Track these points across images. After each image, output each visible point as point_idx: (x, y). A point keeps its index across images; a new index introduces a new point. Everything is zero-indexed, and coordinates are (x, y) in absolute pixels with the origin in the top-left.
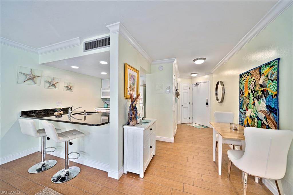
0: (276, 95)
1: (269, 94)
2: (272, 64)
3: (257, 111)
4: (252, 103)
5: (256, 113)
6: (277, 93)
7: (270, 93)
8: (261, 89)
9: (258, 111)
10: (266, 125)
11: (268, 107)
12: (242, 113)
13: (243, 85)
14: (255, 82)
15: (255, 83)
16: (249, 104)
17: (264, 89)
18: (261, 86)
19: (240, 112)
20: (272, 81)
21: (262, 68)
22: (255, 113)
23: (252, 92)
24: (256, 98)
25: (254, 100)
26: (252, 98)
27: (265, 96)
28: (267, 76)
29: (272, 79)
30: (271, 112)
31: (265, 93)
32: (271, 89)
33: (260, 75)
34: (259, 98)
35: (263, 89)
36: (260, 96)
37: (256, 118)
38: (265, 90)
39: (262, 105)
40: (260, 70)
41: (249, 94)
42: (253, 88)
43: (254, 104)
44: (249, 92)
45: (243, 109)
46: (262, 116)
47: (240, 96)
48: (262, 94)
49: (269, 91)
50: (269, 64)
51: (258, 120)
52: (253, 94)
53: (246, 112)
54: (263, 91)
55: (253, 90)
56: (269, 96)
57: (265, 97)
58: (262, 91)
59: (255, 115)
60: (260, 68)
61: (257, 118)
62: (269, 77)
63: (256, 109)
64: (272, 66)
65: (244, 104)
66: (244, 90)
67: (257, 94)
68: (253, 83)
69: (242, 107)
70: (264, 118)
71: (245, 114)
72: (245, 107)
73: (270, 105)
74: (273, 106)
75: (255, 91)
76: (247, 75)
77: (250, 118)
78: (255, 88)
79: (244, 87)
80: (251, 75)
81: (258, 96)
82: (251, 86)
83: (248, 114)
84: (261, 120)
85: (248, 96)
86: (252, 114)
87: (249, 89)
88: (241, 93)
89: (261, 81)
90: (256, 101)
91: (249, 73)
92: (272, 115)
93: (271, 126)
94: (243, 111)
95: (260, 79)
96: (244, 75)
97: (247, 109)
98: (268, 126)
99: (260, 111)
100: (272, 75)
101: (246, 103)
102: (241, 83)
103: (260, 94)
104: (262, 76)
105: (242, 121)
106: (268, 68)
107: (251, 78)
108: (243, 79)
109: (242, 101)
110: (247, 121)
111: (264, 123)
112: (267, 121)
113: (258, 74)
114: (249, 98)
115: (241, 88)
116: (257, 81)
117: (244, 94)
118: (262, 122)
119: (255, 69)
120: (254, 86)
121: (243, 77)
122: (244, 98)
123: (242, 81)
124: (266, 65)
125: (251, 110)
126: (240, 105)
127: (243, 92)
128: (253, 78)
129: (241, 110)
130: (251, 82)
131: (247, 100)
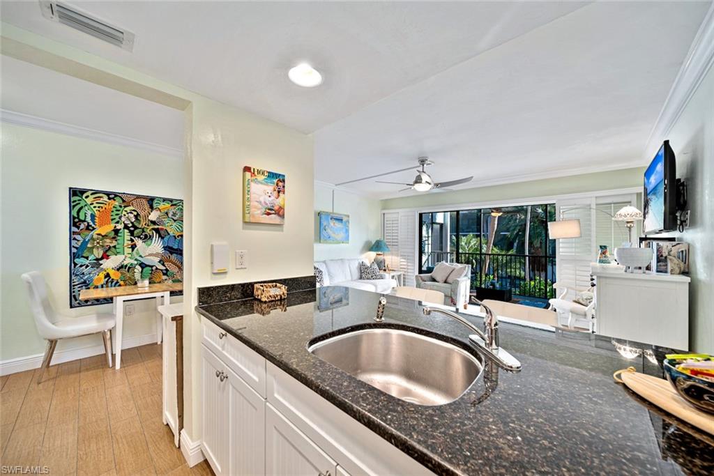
1: (169, 234)
2: (174, 203)
3: (141, 256)
4: (125, 245)
5: (139, 258)
6: (182, 234)
7: (171, 233)
8: (151, 227)
9: (143, 256)
10: (162, 270)
11: (166, 248)
12: (81, 266)
13: (89, 213)
14: (138, 214)
15: (136, 217)
16: (115, 247)
17: (160, 227)
18: (154, 223)
19: (75, 265)
20: (175, 221)
21: (156, 201)
22: (136, 260)
23: (126, 227)
24: (139, 237)
25: (132, 240)
26: (127, 237)
27: (160, 236)
28: (167, 213)
29: (175, 218)
30: (171, 254)
31: (162, 232)
32: (172, 228)
33: (152, 208)
34: (147, 238)
35: (156, 227)
36: (150, 236)
37: (138, 267)
38: (162, 229)
39: (157, 246)
40: (150, 202)
41: (116, 231)
42: (132, 223)
43: (133, 247)
44: (115, 227)
45: (87, 258)
46: (155, 261)
47: (73, 233)
48: (155, 234)
49: (169, 231)
50: (171, 201)
51: (143, 268)
52: (132, 233)
53: (101, 262)
54: (157, 231)
55: (130, 225)
56: (168, 237)
58: (153, 229)
59: (136, 262)
60: (151, 200)
61: (140, 265)
62: (170, 215)
63: (138, 253)
64: (175, 205)
65: (93, 248)
66: (94, 223)
67: (143, 231)
68: (132, 216)
69: (84, 255)
70: (159, 262)
71: (97, 263)
72: (98, 253)
73: (171, 246)
74: (176, 247)
75: (136, 228)
76: (109, 199)
77: (118, 270)
78: (136, 224)
79: (93, 217)
80: (124, 201)
81: (146, 236)
82: (123, 219)
83: (110, 264)
84: (152, 267)
85: (112, 234)
86: (125, 263)
87: (118, 222)
88: (82, 226)
89: (153, 216)
90: (139, 242)
91: (116, 196)
92: (174, 257)
93: (173, 269)
94: (87, 262)
95: (152, 214)
96: (92, 194)
97: (105, 256)
98: (167, 270)
99: (150, 255)
100: (174, 214)
101: (103, 246)
102: (81, 208)
103: (148, 232)
104: (154, 211)
105: (85, 282)
106: (168, 205)
107: (125, 207)
108: (89, 201)
109: (85, 243)
110: (108, 275)
111: (157, 269)
112: (163, 265)
113: (147, 206)
114: (114, 238)
115: (78, 218)
116: (142, 214)
117: (94, 229)
118: (154, 268)
119: (138, 197)
120: (133, 220)
121: (87, 197)
122: (95, 236)
123: (82, 204)
124: (164, 200)
125: (123, 256)
126: (74, 250)
127: (89, 225)
128: (131, 208)
129: (77, 260)
130: (124, 213)
131: (108, 241)
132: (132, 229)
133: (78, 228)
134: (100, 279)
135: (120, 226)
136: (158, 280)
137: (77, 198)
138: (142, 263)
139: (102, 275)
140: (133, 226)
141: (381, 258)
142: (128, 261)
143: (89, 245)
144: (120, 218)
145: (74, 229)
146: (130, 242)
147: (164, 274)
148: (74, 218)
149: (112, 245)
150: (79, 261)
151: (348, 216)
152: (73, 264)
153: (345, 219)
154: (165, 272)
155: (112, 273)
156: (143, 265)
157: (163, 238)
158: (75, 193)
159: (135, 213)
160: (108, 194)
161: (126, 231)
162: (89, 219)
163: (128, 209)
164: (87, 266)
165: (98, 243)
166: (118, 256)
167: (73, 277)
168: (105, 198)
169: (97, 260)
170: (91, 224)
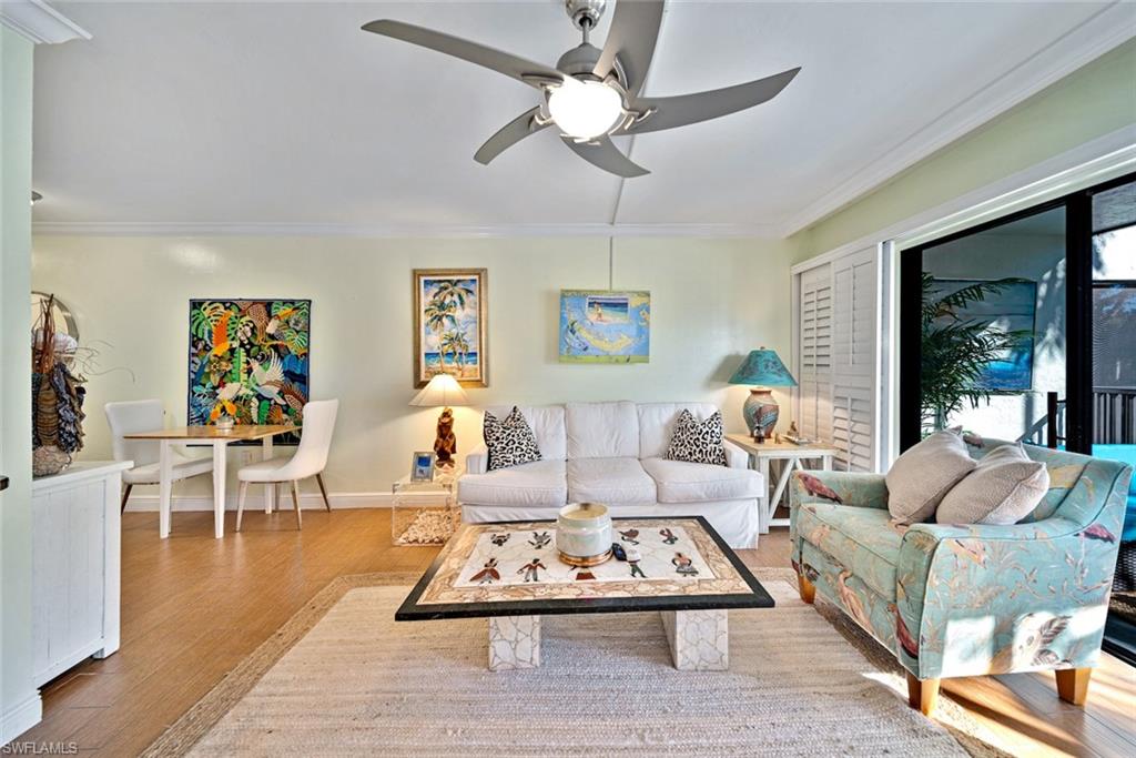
0: (305, 354)
1: (290, 353)
2: (297, 305)
3: (257, 385)
4: (241, 368)
5: (256, 388)
6: (306, 351)
7: (293, 351)
8: (269, 344)
9: (260, 384)
10: (281, 406)
11: (287, 373)
12: (199, 395)
13: (207, 328)
14: (254, 326)
15: (252, 329)
16: (230, 372)
17: (279, 342)
18: (272, 337)
19: (194, 393)
20: (298, 332)
21: (274, 306)
22: (252, 390)
23: (242, 344)
24: (255, 358)
25: (248, 363)
26: (243, 358)
27: (279, 356)
28: (287, 322)
29: (298, 329)
30: (293, 381)
31: (282, 350)
32: (294, 344)
33: (270, 316)
34: (265, 359)
35: (275, 342)
36: (268, 356)
37: (254, 399)
38: (282, 346)
39: (275, 371)
40: (268, 307)
41: (232, 350)
42: (248, 338)
43: (249, 371)
44: (231, 345)
45: (204, 385)
46: (272, 392)
47: (192, 355)
48: (273, 353)
49: (290, 347)
50: (292, 302)
51: (260, 401)
52: (248, 352)
53: (217, 391)
54: (276, 348)
55: (246, 342)
56: (289, 356)
57: (281, 358)
58: (271, 346)
59: (251, 393)
60: (268, 305)
61: (257, 397)
62: (291, 325)
63: (254, 381)
64: (298, 309)
65: (209, 373)
66: (211, 340)
67: (260, 350)
68: (248, 328)
69: (202, 382)
70: (279, 393)
71: (214, 395)
72: (215, 379)
73: (292, 370)
74: (298, 372)
75: (252, 345)
76: (226, 308)
77: (234, 402)
78: (252, 340)
79: (210, 332)
80: (240, 310)
81: (263, 355)
82: (239, 334)
83: (226, 394)
84: (270, 400)
85: (228, 356)
86: (241, 393)
87: (233, 339)
88: (200, 346)
89: (271, 328)
90: (255, 365)
91: (232, 304)
92: (296, 387)
93: (294, 404)
94: (204, 391)
95: (270, 324)
96: (210, 305)
97: (222, 384)
98: (287, 406)
99: (268, 383)
100: (297, 323)
101: (219, 371)
102: (200, 323)
103: (266, 350)
104: (273, 320)
105: (201, 416)
106: (288, 309)
107: (241, 317)
108: (206, 314)
109: (203, 367)
110: (223, 409)
111: (276, 403)
112: (284, 399)
113: (264, 314)
114: (230, 360)
115: (197, 336)
116: (259, 325)
117: (211, 349)
118: (272, 402)
119: (255, 302)
120: (249, 334)
121: (205, 309)
122: (212, 358)
123: (201, 318)
124: (285, 302)
125: (239, 384)
126: (193, 376)
127: (207, 345)
128: (247, 318)
129: (195, 388)
130: (240, 326)
131: (224, 363)
132: (248, 347)
133: (196, 348)
134: (216, 412)
135: (236, 344)
136: (276, 420)
137: (196, 312)
138: (260, 395)
139: (218, 409)
140: (250, 343)
141: (762, 401)
142: (244, 391)
143: (207, 370)
144: (236, 333)
145: (193, 350)
146: (245, 366)
147: (285, 412)
148: (194, 336)
149: (228, 369)
150: (198, 389)
151: (648, 295)
152: (191, 392)
153: (634, 302)
154: (285, 408)
155: (228, 405)
156: (260, 397)
157: (282, 359)
158: (196, 305)
159: (251, 325)
160: (223, 302)
161: (242, 350)
162: (206, 337)
163: (243, 320)
164: (205, 396)
165: (215, 367)
166: (234, 384)
167: (191, 409)
168: (222, 309)
169: (214, 388)
170: (208, 342)
